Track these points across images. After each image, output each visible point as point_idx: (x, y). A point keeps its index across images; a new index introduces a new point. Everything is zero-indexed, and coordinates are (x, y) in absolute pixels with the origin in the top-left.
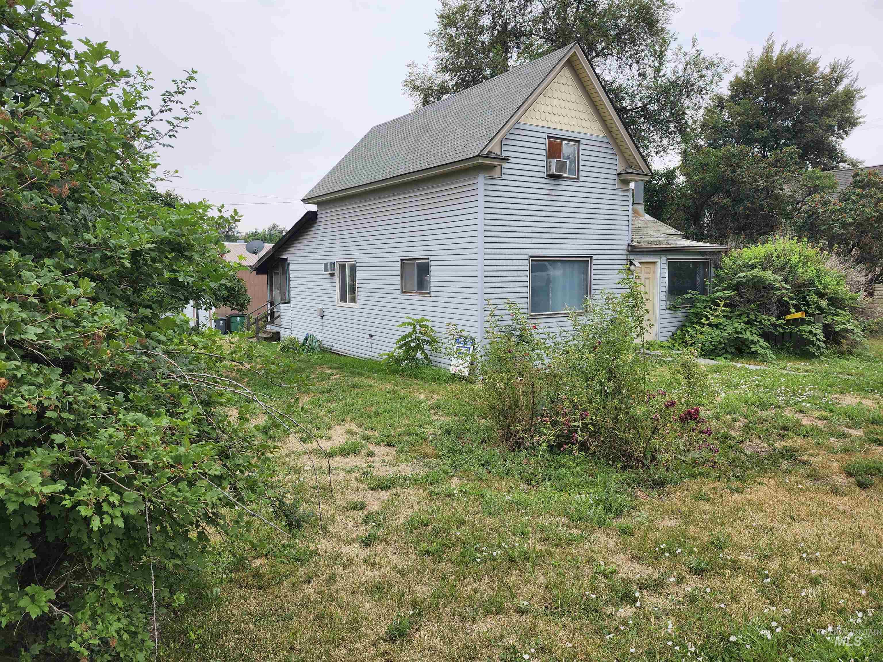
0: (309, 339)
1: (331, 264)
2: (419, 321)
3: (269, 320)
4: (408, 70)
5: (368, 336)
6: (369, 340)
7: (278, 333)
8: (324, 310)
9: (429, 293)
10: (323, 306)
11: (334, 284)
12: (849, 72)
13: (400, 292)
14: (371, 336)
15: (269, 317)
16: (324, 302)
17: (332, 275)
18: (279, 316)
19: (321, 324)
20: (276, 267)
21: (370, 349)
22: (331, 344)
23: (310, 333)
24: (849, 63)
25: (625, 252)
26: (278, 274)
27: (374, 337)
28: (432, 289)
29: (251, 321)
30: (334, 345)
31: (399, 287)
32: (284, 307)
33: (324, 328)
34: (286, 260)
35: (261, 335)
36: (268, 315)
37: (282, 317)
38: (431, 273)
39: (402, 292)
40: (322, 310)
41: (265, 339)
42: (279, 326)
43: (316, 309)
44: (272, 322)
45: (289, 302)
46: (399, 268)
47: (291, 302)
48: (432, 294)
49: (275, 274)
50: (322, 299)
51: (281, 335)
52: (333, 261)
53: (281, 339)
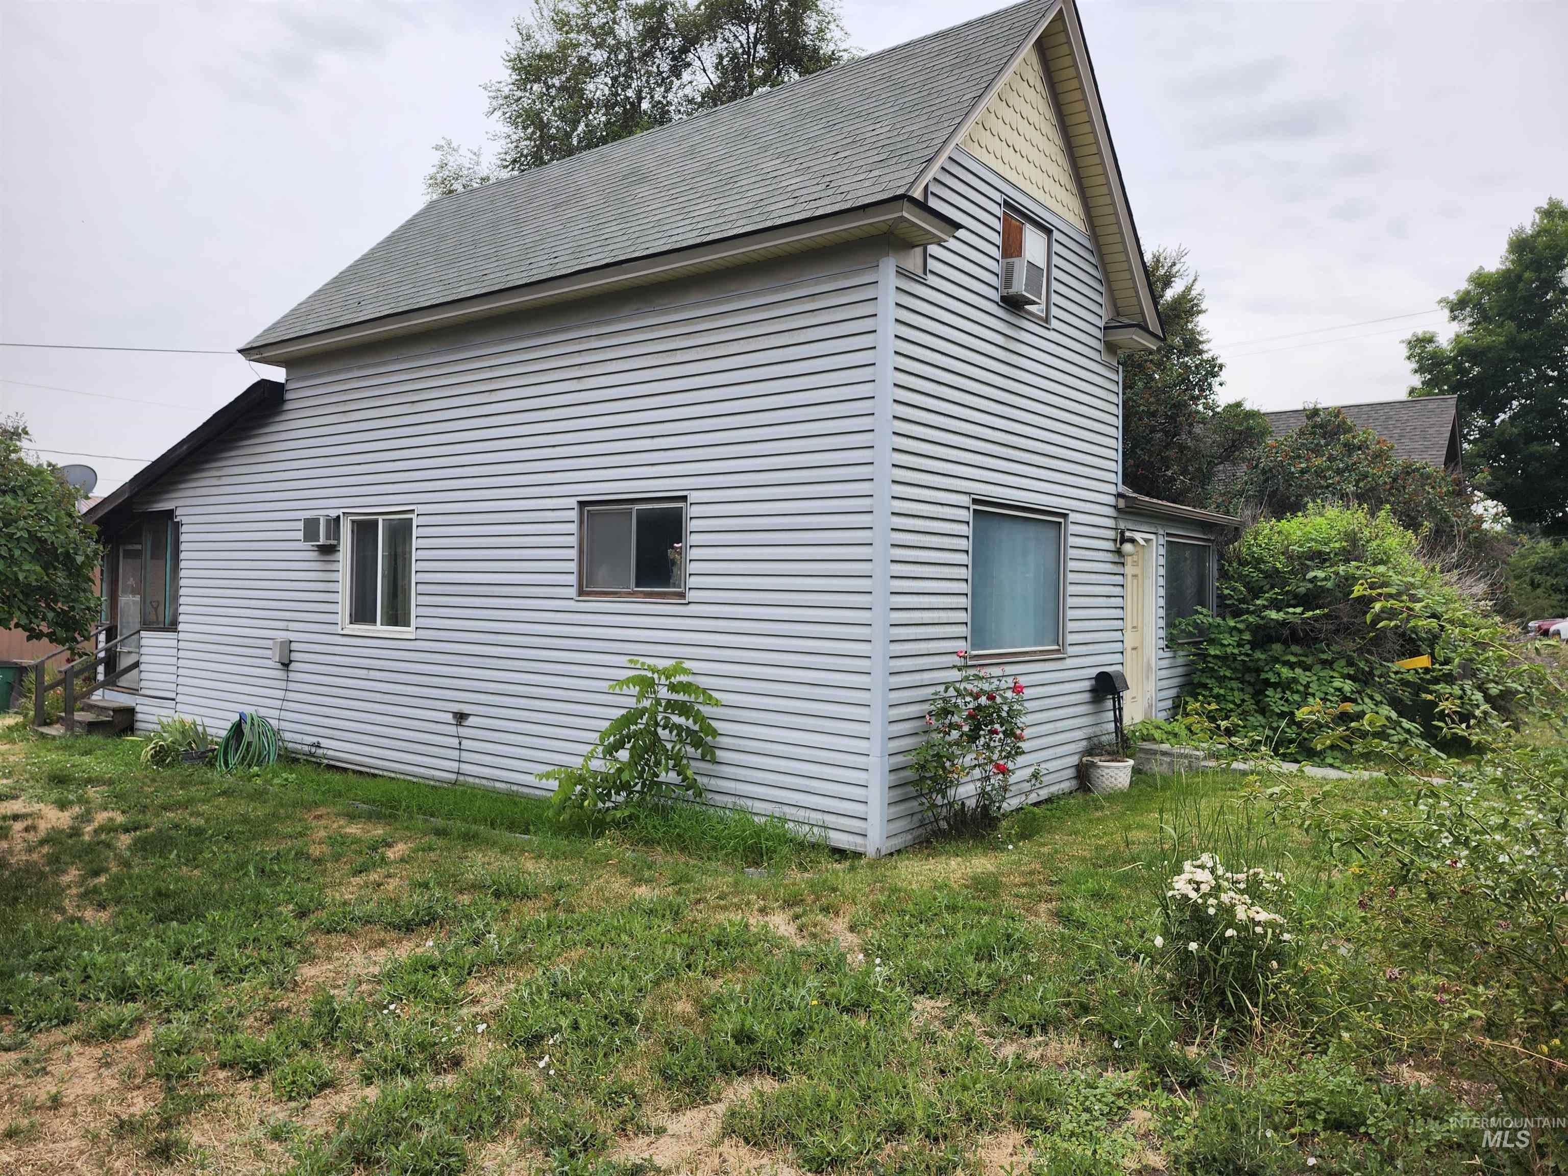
0: (246, 728)
1: (328, 522)
2: (668, 675)
3: (101, 677)
4: (436, 158)
5: (449, 718)
6: (452, 730)
7: (129, 713)
8: (294, 646)
9: (682, 595)
10: (292, 636)
11: (333, 576)
12: (1184, 268)
13: (572, 592)
14: (461, 717)
15: (101, 669)
16: (293, 626)
17: (328, 550)
18: (136, 665)
19: (283, 685)
20: (134, 535)
21: (455, 754)
22: (315, 740)
23: (248, 710)
24: (1182, 254)
25: (1110, 512)
26: (137, 554)
27: (471, 721)
28: (693, 582)
29: (47, 680)
30: (324, 742)
31: (573, 579)
32: (151, 640)
33: (291, 695)
34: (170, 513)
35: (79, 716)
36: (101, 661)
37: (142, 667)
38: (694, 539)
39: (581, 592)
40: (287, 647)
41: (92, 727)
42: (134, 691)
43: (269, 643)
44: (111, 682)
45: (172, 626)
46: (573, 528)
47: (181, 627)
48: (692, 596)
49: (129, 554)
50: (288, 615)
51: (139, 717)
52: (333, 514)
53: (138, 725)
